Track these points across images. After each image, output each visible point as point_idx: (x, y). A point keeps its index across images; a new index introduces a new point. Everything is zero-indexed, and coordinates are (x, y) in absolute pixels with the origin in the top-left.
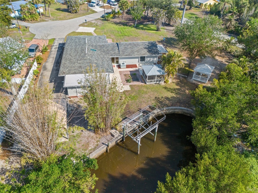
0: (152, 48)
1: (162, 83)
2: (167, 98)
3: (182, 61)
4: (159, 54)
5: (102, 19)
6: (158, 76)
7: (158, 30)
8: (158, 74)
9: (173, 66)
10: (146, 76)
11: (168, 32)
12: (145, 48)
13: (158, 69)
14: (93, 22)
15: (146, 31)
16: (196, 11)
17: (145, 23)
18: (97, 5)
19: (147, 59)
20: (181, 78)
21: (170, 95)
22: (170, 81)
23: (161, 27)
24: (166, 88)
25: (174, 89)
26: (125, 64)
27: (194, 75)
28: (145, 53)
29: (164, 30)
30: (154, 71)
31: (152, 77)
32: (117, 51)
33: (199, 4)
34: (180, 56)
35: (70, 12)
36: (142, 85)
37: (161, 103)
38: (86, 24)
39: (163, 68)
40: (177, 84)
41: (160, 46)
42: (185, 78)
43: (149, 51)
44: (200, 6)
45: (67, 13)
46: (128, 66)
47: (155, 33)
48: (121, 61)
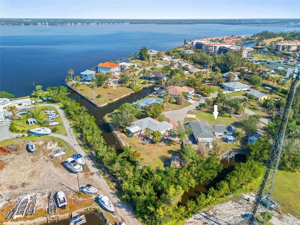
0: (229, 129)
1: (235, 143)
2: (237, 149)
3: (243, 135)
4: (232, 131)
5: (197, 109)
6: (233, 140)
7: (230, 117)
8: (233, 139)
9: (239, 136)
10: (228, 140)
11: (237, 118)
12: (226, 128)
13: (233, 137)
14: (193, 111)
15: (224, 117)
16: (254, 103)
17: (222, 112)
18: (191, 99)
19: (227, 133)
20: (243, 142)
21: (238, 148)
22: (238, 143)
23: (232, 115)
24: (236, 145)
25: (240, 146)
26: (218, 135)
27: (249, 141)
28: (226, 130)
29: (234, 117)
30: (231, 138)
31: (230, 141)
32: (214, 129)
33: (256, 98)
34: (242, 133)
35: (178, 104)
36: (227, 144)
37: (235, 150)
38: (190, 113)
39: (235, 137)
40: (241, 144)
41: (233, 127)
42: (245, 142)
43: (228, 130)
44: (257, 99)
45: (176, 105)
46: (219, 136)
47: (229, 119)
48: (216, 134)
